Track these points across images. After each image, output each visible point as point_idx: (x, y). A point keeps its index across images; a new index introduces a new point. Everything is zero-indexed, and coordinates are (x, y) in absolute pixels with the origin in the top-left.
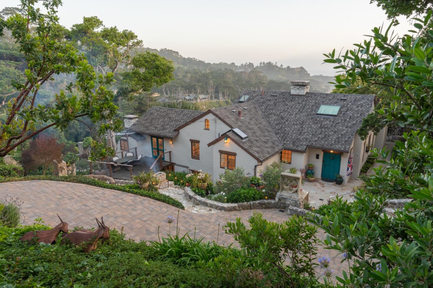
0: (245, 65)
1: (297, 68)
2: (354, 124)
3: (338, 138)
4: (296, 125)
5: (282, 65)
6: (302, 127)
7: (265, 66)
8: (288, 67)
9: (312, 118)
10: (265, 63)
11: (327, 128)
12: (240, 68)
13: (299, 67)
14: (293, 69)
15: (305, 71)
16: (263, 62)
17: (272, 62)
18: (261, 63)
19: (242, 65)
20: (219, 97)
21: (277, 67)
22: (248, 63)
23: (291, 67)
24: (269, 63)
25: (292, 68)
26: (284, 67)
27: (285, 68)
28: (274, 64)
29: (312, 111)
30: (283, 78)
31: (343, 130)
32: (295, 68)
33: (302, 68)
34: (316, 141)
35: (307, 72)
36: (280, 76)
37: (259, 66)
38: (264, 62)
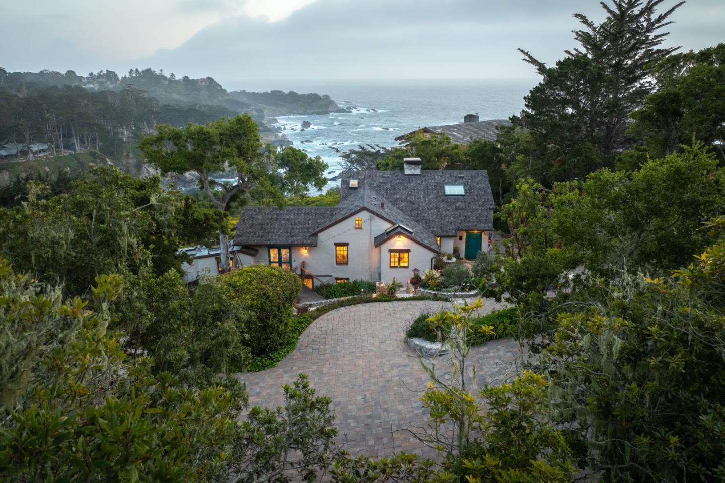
0: (99, 76)
1: (202, 80)
2: (484, 202)
3: (478, 218)
4: (431, 209)
5: (172, 75)
6: (438, 211)
7: (141, 77)
8: (186, 78)
9: (443, 200)
10: (140, 71)
11: (462, 209)
12: (89, 82)
13: (205, 77)
14: (194, 82)
15: (218, 85)
16: (134, 70)
17: (152, 69)
18: (132, 71)
19: (91, 74)
20: (73, 145)
21: (165, 78)
22: (105, 72)
23: (191, 78)
24: (148, 72)
25: (193, 80)
26: (177, 78)
27: (179, 81)
28: (158, 72)
29: (438, 192)
30: (182, 98)
31: (478, 210)
32: (198, 80)
33: (210, 79)
34: (460, 224)
35: (220, 86)
36: (175, 96)
37: (128, 76)
38: (137, 70)
